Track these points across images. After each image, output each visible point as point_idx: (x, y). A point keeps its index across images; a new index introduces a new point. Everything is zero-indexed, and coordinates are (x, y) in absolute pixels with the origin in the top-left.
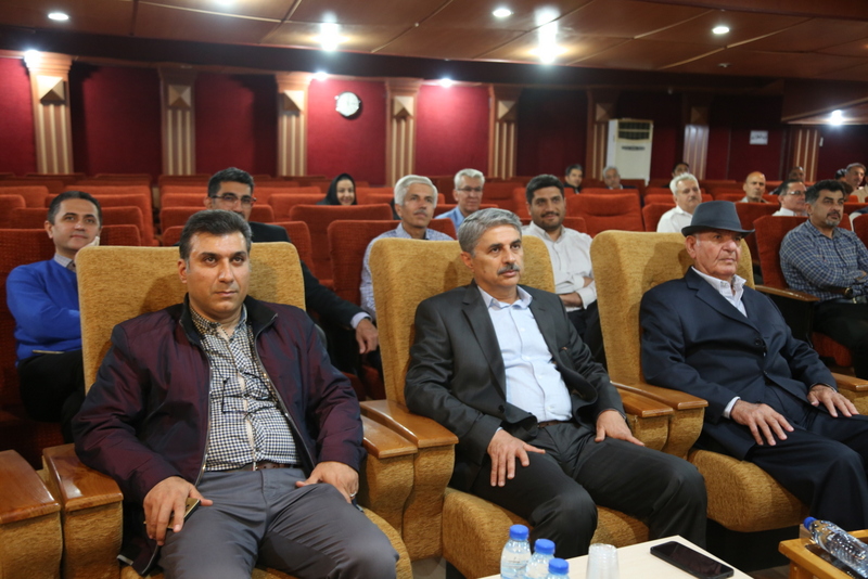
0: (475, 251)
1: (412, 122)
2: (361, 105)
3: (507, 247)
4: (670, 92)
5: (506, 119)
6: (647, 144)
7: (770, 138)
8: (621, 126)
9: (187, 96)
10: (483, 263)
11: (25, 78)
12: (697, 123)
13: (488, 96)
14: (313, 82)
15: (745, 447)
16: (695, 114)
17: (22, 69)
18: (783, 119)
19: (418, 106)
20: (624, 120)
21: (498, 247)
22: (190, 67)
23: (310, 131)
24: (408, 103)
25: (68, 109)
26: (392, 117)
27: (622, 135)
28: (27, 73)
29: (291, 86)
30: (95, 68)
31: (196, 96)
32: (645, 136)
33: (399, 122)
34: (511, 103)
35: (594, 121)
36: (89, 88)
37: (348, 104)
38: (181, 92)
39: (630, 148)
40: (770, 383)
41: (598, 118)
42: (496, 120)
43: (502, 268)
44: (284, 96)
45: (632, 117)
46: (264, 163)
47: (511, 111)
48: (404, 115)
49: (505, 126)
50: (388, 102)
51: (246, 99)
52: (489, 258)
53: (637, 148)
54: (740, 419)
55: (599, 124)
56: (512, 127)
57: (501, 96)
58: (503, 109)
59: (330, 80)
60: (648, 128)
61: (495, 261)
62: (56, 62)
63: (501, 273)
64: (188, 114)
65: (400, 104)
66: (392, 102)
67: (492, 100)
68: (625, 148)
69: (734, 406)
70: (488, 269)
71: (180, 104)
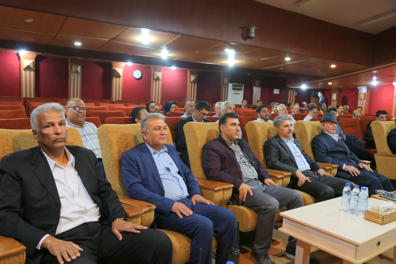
0: (280, 127)
1: (160, 82)
2: (142, 75)
3: (290, 126)
4: (249, 75)
5: (193, 82)
6: (242, 92)
7: (280, 92)
8: (233, 86)
9: (79, 69)
10: (283, 130)
11: (18, 60)
12: (257, 86)
13: (187, 73)
14: (126, 66)
15: (349, 176)
16: (257, 83)
17: (17, 57)
18: (287, 86)
19: (163, 76)
20: (234, 84)
21: (287, 126)
22: (81, 58)
23: (124, 83)
24: (159, 75)
25: (34, 73)
26: (154, 79)
27: (233, 89)
28: (19, 58)
29: (118, 67)
30: (45, 58)
31: (82, 69)
32: (241, 90)
33: (156, 81)
34: (195, 76)
35: (223, 83)
36: (42, 65)
37: (137, 74)
38: (77, 68)
39: (236, 94)
40: (349, 161)
41: (225, 82)
42: (190, 82)
43: (288, 131)
44: (115, 70)
45: (237, 83)
46: (107, 95)
47: (195, 79)
48: (158, 79)
49: (193, 84)
50: (152, 74)
51: (100, 71)
52: (284, 128)
53: (239, 94)
54: (346, 170)
55: (225, 85)
56: (196, 85)
57: (192, 73)
58: (193, 78)
59: (133, 66)
60: (242, 86)
61: (286, 129)
62: (30, 55)
63: (287, 133)
64: (79, 76)
65: (157, 75)
66: (154, 74)
67: (189, 75)
68: (234, 93)
69: (344, 167)
70: (284, 132)
71: (77, 72)
